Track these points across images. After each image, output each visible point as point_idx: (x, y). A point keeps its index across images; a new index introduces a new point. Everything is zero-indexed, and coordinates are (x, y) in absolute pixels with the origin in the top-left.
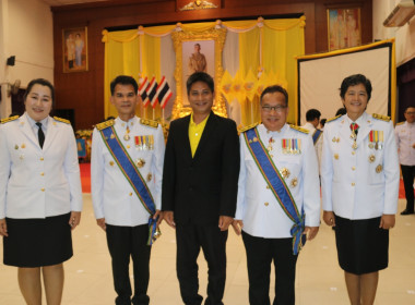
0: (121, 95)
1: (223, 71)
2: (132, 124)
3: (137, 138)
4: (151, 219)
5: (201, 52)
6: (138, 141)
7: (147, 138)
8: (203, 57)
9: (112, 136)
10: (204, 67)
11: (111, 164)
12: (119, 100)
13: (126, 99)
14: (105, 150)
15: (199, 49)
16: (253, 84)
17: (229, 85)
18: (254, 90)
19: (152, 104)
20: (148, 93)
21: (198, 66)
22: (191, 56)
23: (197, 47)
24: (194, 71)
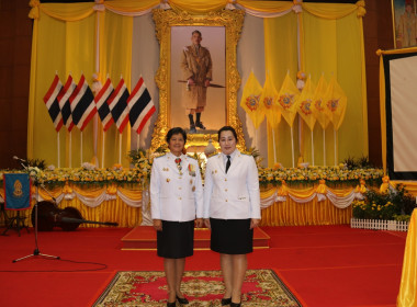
1: (240, 76)
8: (206, 52)
10: (208, 67)
15: (199, 39)
16: (292, 97)
17: (257, 98)
18: (294, 108)
19: (118, 125)
20: (111, 106)
21: (198, 67)
22: (186, 49)
23: (197, 35)
24: (191, 75)
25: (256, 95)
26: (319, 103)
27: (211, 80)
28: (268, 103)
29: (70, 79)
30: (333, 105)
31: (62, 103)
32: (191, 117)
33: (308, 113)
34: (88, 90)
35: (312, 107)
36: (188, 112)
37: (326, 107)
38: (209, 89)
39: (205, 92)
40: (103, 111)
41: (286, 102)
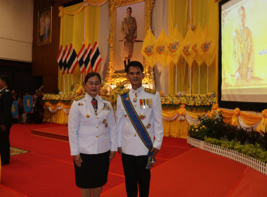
0: (132, 73)
2: (139, 91)
3: (141, 100)
4: (149, 153)
5: (132, 15)
6: (142, 102)
7: (148, 101)
8: (134, 20)
9: (127, 99)
10: (134, 30)
11: (125, 116)
12: (131, 76)
13: (135, 76)
14: (123, 108)
15: (131, 12)
16: (178, 43)
17: (152, 47)
18: (179, 51)
19: (87, 70)
20: (84, 60)
21: (129, 30)
22: (123, 20)
23: (129, 10)
24: (125, 36)
25: (152, 45)
26: (195, 46)
27: (136, 37)
28: (160, 50)
29: (67, 47)
30: (206, 47)
31: (63, 60)
32: (125, 62)
33: (188, 54)
34: (74, 51)
35: (190, 50)
36: (124, 59)
37: (200, 49)
38: (135, 43)
39: (132, 46)
40: (81, 63)
41: (173, 48)
